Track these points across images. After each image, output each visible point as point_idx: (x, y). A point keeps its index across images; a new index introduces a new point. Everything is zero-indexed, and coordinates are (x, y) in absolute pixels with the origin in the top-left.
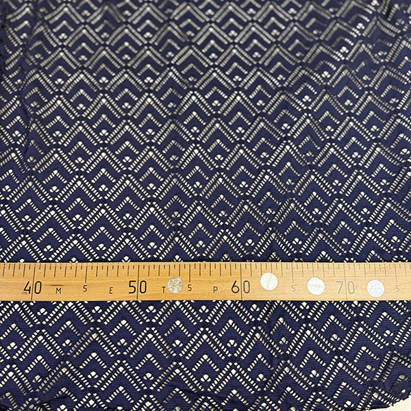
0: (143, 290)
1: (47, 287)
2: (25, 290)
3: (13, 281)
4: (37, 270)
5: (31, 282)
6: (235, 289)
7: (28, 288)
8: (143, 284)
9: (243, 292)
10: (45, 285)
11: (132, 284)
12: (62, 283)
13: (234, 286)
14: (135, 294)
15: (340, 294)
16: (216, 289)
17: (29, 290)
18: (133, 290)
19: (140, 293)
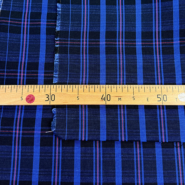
0: (165, 100)
3: (95, 94)
4: (107, 89)
7: (103, 98)
8: (165, 96)
12: (121, 95)
14: (161, 101)
18: (159, 99)
19: (163, 101)
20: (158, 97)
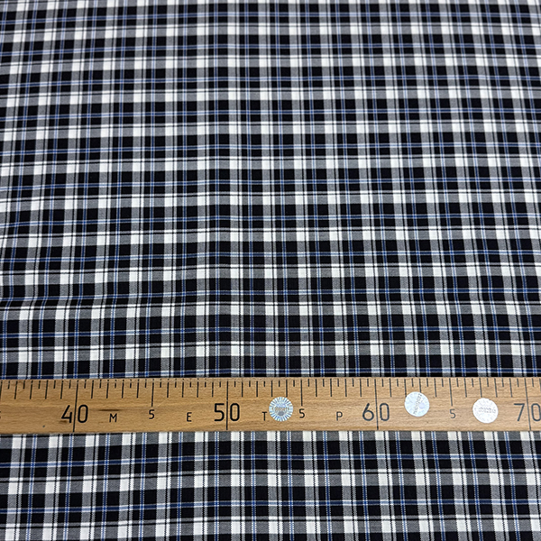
0: (235, 417)
1: (96, 413)
2: (63, 417)
3: (46, 405)
4: (81, 389)
5: (72, 407)
6: (368, 415)
7: (68, 415)
8: (235, 408)
9: (380, 419)
10: (93, 410)
11: (219, 408)
12: (118, 406)
13: (366, 410)
14: (224, 422)
15: (521, 421)
16: (339, 414)
17: (70, 418)
18: (220, 416)
19: (230, 421)
20: (216, 411)
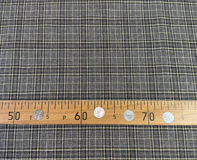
0: (17, 118)
8: (18, 114)
9: (82, 119)
11: (11, 114)
13: (76, 115)
14: (12, 120)
15: (145, 120)
16: (65, 117)
18: (11, 117)
19: (15, 120)
20: (9, 115)
